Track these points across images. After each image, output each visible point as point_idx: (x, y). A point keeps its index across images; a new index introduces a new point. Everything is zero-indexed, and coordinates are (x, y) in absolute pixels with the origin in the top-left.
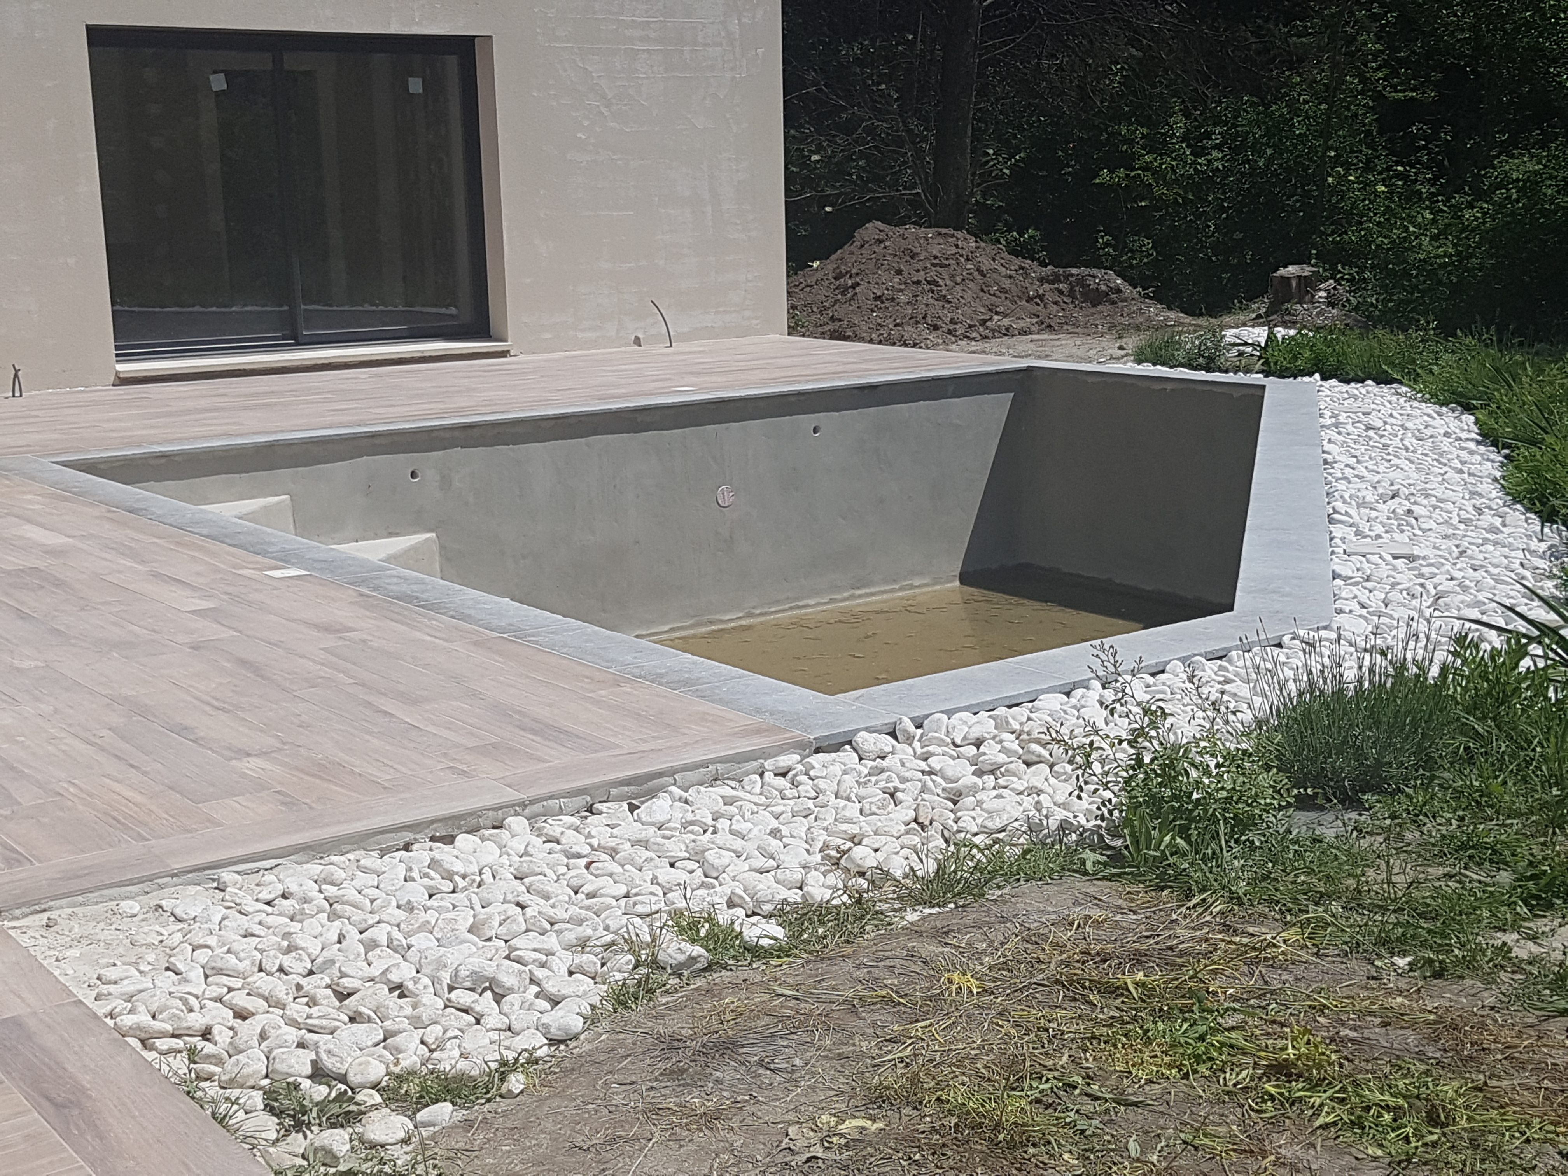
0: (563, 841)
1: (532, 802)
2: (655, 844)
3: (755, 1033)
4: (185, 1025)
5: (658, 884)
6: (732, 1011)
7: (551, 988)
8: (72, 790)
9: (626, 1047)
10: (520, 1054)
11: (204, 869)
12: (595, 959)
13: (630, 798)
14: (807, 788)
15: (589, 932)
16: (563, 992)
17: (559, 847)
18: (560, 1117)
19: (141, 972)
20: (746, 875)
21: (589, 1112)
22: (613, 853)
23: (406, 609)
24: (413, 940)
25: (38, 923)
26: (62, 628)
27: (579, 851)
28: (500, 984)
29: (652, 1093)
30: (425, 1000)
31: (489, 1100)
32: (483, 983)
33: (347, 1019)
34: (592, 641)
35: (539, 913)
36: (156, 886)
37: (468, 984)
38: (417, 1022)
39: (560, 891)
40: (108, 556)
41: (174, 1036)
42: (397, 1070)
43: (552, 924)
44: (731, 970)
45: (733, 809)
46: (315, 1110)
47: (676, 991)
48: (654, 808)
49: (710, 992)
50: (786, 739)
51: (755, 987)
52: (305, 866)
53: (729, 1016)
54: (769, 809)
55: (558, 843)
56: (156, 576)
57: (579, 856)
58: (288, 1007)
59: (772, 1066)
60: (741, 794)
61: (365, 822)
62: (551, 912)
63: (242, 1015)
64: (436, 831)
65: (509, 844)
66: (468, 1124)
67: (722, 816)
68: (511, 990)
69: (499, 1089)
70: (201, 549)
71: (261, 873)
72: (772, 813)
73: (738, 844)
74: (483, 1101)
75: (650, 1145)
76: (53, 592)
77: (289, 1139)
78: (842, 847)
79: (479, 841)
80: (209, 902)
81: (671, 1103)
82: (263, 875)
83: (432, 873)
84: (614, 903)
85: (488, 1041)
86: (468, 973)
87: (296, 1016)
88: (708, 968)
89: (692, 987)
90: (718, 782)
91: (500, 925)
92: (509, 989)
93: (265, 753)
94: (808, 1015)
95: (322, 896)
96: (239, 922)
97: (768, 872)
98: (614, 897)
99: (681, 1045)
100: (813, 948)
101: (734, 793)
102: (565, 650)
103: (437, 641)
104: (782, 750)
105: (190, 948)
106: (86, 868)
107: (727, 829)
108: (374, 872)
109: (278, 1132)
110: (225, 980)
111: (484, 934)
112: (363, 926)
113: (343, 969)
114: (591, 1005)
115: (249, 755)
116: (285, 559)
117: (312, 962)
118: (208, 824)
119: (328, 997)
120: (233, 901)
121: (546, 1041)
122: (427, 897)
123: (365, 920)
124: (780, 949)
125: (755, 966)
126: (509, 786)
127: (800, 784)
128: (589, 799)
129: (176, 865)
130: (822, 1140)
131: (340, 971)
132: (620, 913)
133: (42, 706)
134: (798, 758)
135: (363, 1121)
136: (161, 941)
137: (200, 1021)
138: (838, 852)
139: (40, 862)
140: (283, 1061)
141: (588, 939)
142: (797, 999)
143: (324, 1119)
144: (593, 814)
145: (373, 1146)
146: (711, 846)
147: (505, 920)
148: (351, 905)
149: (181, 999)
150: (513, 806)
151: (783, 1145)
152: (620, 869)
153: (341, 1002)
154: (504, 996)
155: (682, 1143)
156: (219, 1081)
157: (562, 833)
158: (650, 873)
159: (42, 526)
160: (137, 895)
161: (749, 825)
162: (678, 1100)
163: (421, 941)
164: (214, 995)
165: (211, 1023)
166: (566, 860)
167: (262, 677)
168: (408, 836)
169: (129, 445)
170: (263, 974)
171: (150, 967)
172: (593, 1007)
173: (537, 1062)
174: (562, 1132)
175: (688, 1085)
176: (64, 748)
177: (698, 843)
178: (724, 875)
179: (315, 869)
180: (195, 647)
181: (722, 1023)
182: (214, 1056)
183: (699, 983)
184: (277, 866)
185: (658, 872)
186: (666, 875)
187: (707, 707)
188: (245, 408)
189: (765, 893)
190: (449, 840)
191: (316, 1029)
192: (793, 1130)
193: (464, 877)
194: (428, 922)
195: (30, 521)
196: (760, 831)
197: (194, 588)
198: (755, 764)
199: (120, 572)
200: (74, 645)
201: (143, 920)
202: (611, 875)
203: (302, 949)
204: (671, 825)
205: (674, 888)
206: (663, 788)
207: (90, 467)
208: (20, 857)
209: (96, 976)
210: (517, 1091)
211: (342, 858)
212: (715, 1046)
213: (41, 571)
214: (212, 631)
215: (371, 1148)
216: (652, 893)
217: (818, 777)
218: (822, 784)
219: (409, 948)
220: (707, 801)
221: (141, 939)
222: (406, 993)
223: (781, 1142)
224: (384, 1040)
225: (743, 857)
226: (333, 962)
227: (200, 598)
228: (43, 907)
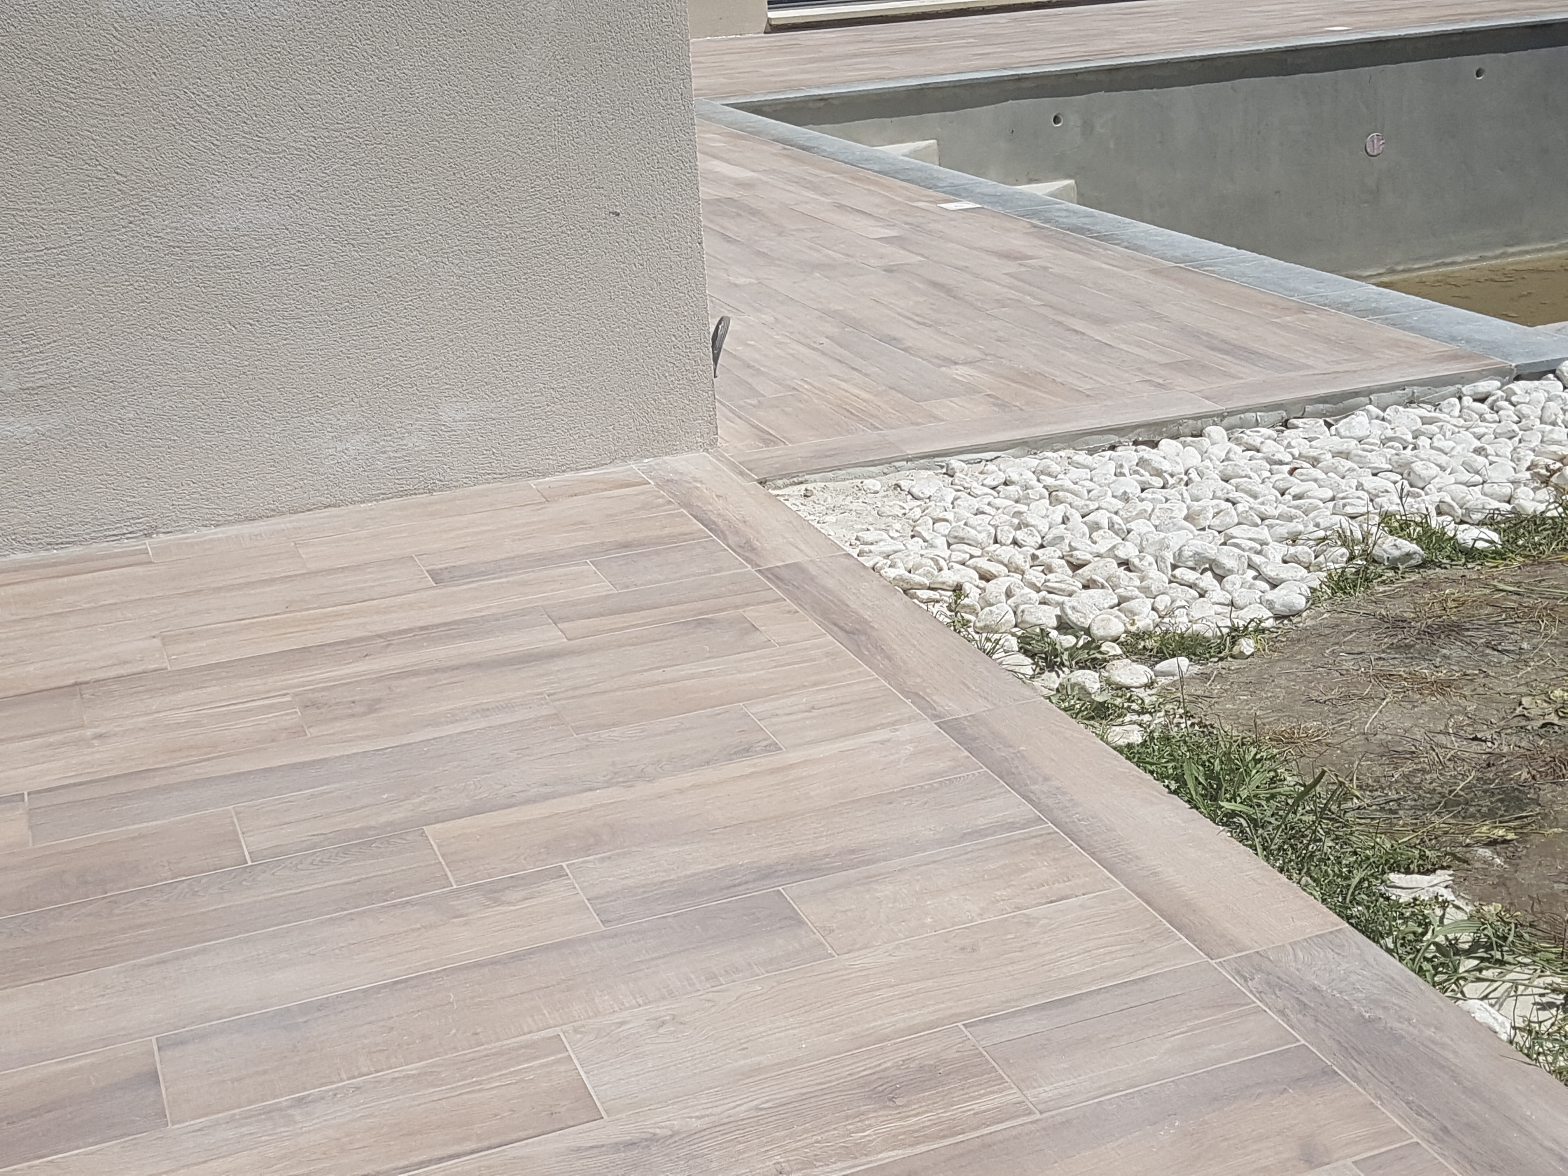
0: (1264, 449)
1: (1231, 414)
2: (1356, 455)
3: (1478, 620)
4: (940, 580)
5: (1363, 490)
6: (1454, 600)
7: (1270, 571)
8: (806, 386)
9: (1350, 624)
10: (1249, 623)
11: (934, 456)
12: (1309, 551)
13: (1325, 415)
14: (1508, 411)
15: (1301, 527)
16: (1282, 576)
17: (1260, 455)
18: (1293, 677)
19: (892, 538)
20: (1453, 487)
21: (1321, 674)
22: (1315, 462)
23: (1081, 240)
24: (1132, 525)
25: (796, 493)
26: (765, 250)
27: (1282, 458)
28: (1220, 565)
29: (1381, 663)
30: (1151, 575)
31: (1221, 659)
32: (1204, 563)
33: (1081, 587)
34: (1270, 272)
35: (1251, 508)
36: (893, 469)
37: (1190, 564)
38: (1146, 591)
39: (1267, 492)
40: (790, 188)
41: (929, 588)
42: (1133, 629)
43: (1263, 520)
44: (1446, 568)
45: (1433, 428)
46: (1066, 653)
47: (1392, 582)
48: (1354, 424)
49: (1427, 584)
50: (1486, 365)
51: (1473, 583)
52: (1023, 459)
53: (1450, 604)
54: (1471, 430)
55: (1258, 451)
56: (841, 206)
57: (1281, 463)
58: (1027, 573)
59: (1500, 648)
60: (1437, 414)
61: (1074, 424)
62: (1262, 508)
63: (986, 577)
64: (1139, 435)
65: (1210, 450)
66: (1205, 677)
67: (1423, 434)
68: (1231, 571)
69: (1231, 650)
70: (875, 183)
71: (984, 463)
72: (1474, 434)
73: (1443, 459)
74: (1216, 659)
75: (1384, 703)
76: (750, 220)
77: (1043, 676)
78: (1552, 467)
79: (1181, 446)
80: (941, 485)
81: (1402, 671)
82: (986, 465)
83: (1142, 471)
84: (1322, 505)
85: (1213, 613)
86: (1191, 554)
87: (1034, 580)
88: (1423, 565)
89: (1408, 580)
90: (1413, 405)
91: (1214, 517)
92: (1229, 570)
93: (970, 363)
94: (1532, 608)
95: (1042, 485)
96: (969, 502)
97: (1475, 486)
98: (1321, 500)
99: (1405, 625)
100: (1529, 553)
101: (1433, 414)
102: (1244, 280)
103: (1115, 269)
104: (1482, 375)
105: (931, 521)
106: (831, 449)
107: (1428, 447)
108: (1085, 467)
109: (1034, 671)
110: (966, 548)
111: (1199, 525)
112: (1086, 511)
113: (1073, 544)
114: (1310, 588)
115: (956, 363)
116: (957, 193)
117: (1043, 538)
118: (932, 420)
119: (1062, 567)
120: (961, 485)
121: (1271, 615)
122: (1139, 490)
123: (1087, 505)
124: (1496, 552)
125: (1469, 566)
126: (1207, 398)
127: (1501, 409)
128: (1284, 414)
129: (911, 451)
130: (1556, 711)
131: (1070, 545)
132: (1328, 513)
133: (764, 316)
134: (1498, 384)
135: (1107, 668)
136: (905, 514)
137: (953, 578)
138: (1547, 470)
139: (791, 442)
140: (1031, 614)
141: (1300, 533)
142: (1519, 594)
143: (1073, 663)
144: (1287, 428)
145: (1120, 687)
146: (1415, 459)
147: (1218, 513)
148: (1072, 493)
149: (932, 559)
150: (1214, 416)
151: (1517, 712)
152: (1324, 476)
153: (1074, 572)
154: (1224, 577)
155: (1416, 704)
156: (975, 626)
157: (1262, 443)
158: (1355, 481)
159: (727, 161)
160: (878, 475)
161: (1452, 444)
162: (1407, 670)
163: (1139, 526)
164: (960, 559)
165: (961, 581)
166: (1268, 467)
167: (954, 297)
168: (1113, 439)
169: (792, 88)
170: (998, 546)
171: (898, 534)
172: (1313, 590)
173: (1263, 631)
174: (1297, 688)
175: (1416, 658)
176: (791, 351)
177: (1402, 456)
178: (1429, 486)
179: (1032, 462)
180: (889, 270)
181: (1445, 609)
182: (968, 606)
183: (1415, 577)
184: (996, 458)
185: (1363, 480)
186: (1370, 482)
187: (1398, 334)
188: (893, 53)
189: (1475, 503)
190: (1154, 445)
191: (1056, 591)
192: (1526, 701)
193: (1172, 476)
194: (1145, 511)
195: (715, 157)
196: (1463, 449)
197: (877, 219)
198: (1452, 389)
199: (807, 203)
200: (780, 266)
201: (884, 497)
202: (1315, 480)
203: (1032, 526)
204: (1370, 440)
205: (1381, 494)
206: (1357, 407)
207: (756, 109)
208: (775, 439)
209: (854, 538)
210: (1248, 653)
211: (1055, 455)
212: (1440, 628)
213: (735, 201)
214: (899, 256)
215: (1117, 690)
216: (1359, 498)
217: (1519, 403)
218: (1525, 409)
219: (1129, 532)
220: (1405, 421)
221: (886, 510)
222: (1132, 568)
223: (1515, 709)
224: (1119, 604)
225: (1448, 471)
226: (1062, 538)
227: (882, 227)
228: (800, 479)
